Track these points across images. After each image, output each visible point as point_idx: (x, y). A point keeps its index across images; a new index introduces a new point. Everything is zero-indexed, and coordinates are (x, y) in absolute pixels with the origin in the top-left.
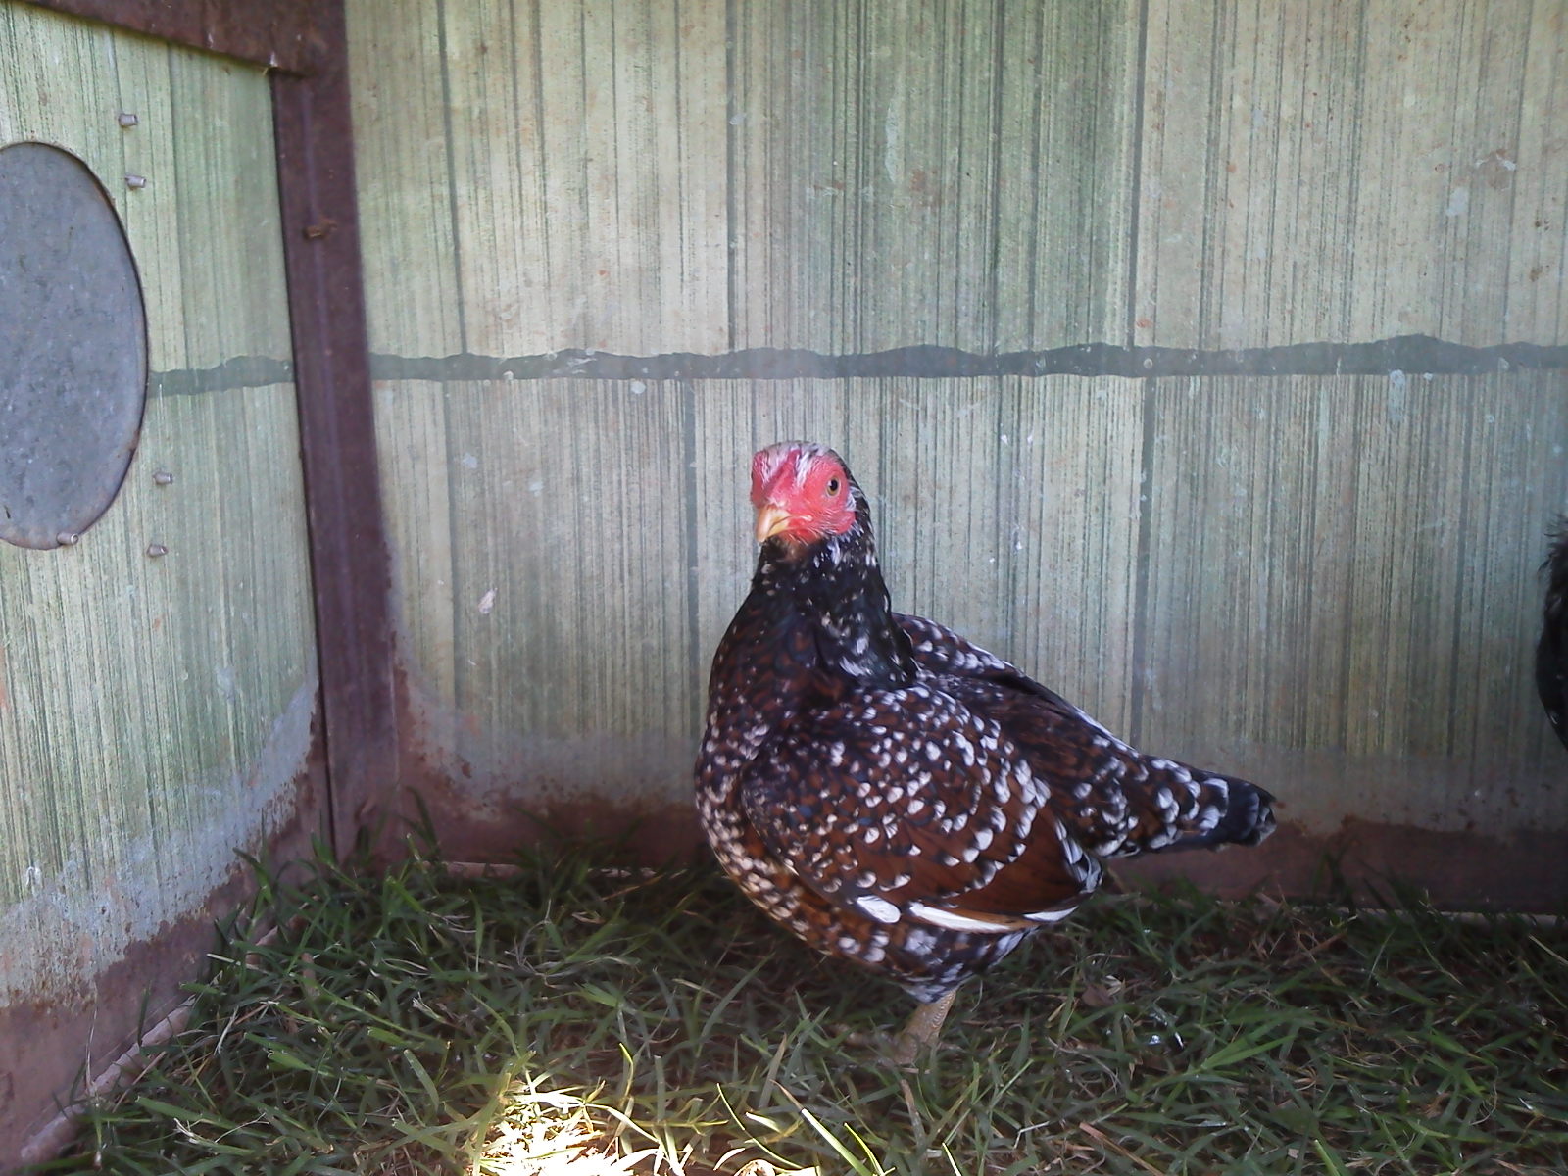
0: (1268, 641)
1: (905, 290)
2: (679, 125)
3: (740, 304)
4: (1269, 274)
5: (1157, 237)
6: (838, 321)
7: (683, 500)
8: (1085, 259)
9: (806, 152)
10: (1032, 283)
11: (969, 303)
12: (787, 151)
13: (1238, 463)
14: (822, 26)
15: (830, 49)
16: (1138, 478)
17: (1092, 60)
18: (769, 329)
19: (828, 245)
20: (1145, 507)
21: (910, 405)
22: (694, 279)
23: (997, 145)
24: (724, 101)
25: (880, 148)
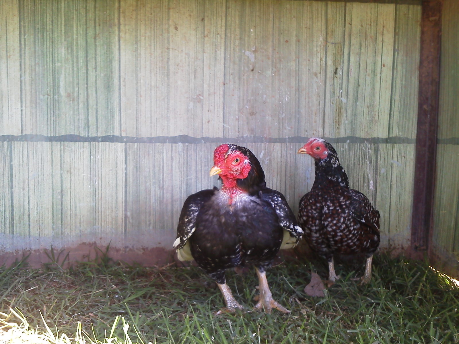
0: (155, 204)
1: (66, 121)
2: (8, 79)
3: (24, 123)
4: (151, 120)
5: (126, 111)
6: (49, 128)
7: (9, 172)
8: (109, 115)
9: (40, 87)
10: (97, 120)
11: (82, 124)
12: (36, 86)
13: (146, 163)
14: (43, 57)
15: (45, 63)
16: (124, 167)
17: (108, 70)
18: (32, 129)
19: (46, 109)
20: (126, 173)
21: (68, 149)
22: (12, 116)
23: (87, 88)
24: (19, 74)
25: (59, 87)
